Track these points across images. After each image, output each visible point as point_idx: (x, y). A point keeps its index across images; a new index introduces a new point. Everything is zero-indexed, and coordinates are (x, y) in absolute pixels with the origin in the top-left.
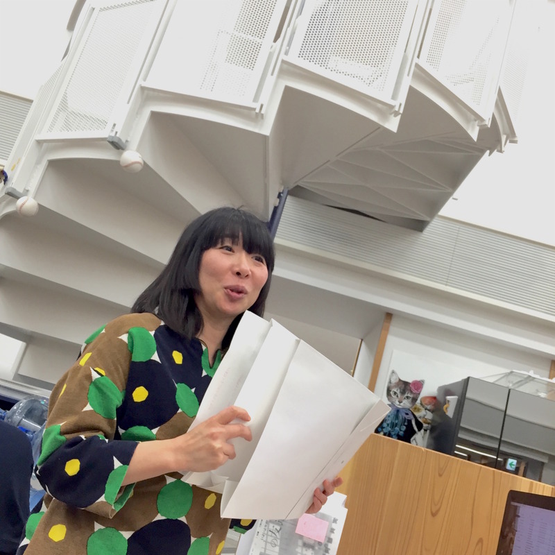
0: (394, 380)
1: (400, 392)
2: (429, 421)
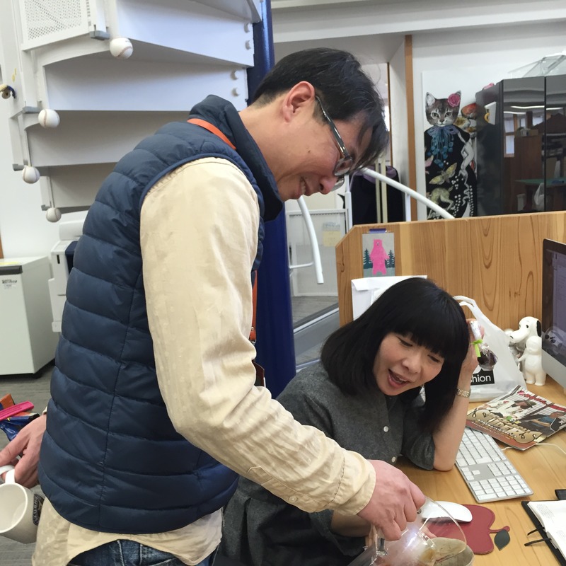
0: (431, 102)
1: (440, 111)
2: (475, 129)
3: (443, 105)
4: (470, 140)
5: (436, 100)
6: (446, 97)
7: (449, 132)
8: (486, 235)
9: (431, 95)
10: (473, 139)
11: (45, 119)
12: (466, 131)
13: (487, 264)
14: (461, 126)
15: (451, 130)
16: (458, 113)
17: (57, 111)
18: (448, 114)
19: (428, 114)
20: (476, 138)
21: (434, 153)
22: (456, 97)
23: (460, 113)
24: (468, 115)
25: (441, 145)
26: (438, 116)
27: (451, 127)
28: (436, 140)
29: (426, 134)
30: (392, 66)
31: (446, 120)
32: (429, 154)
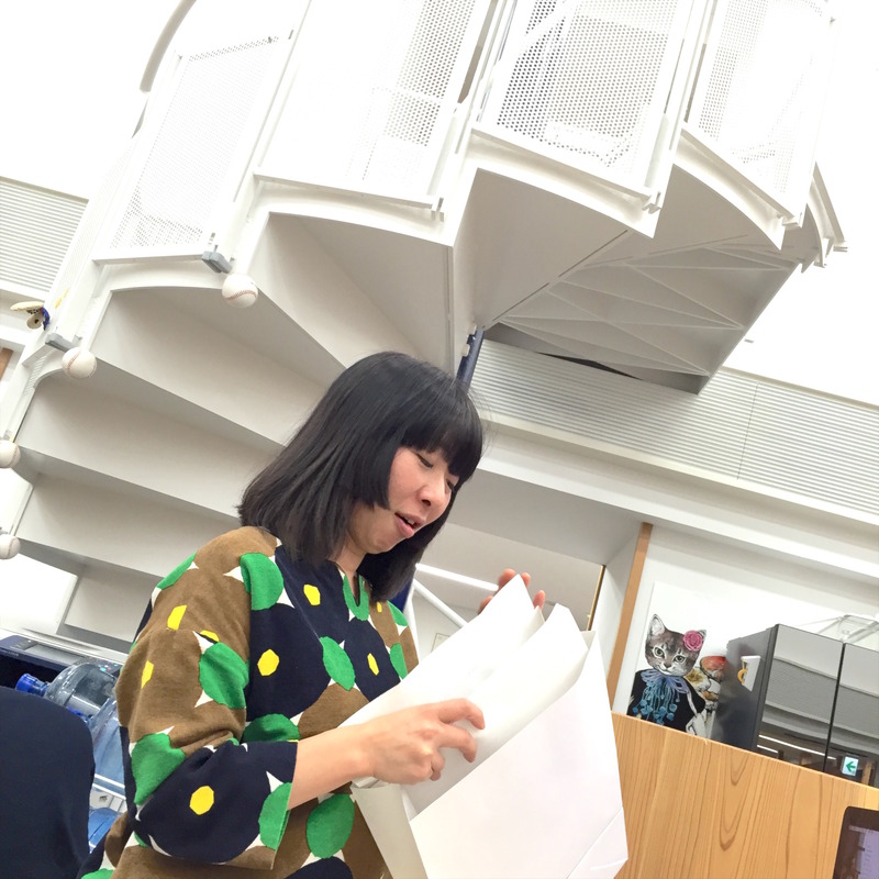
0: (657, 631)
1: (667, 649)
2: (715, 696)
3: (675, 642)
4: (705, 712)
5: (666, 630)
8: (734, 784)
9: (660, 620)
10: (709, 711)
11: (71, 362)
12: (701, 695)
14: (695, 685)
15: (679, 685)
16: (694, 662)
18: (679, 658)
19: (648, 647)
20: (714, 712)
21: (644, 711)
22: (697, 638)
23: (697, 664)
24: (710, 672)
25: (657, 703)
26: (663, 656)
27: (680, 680)
28: (652, 692)
29: (638, 676)
31: (674, 665)
32: (635, 710)
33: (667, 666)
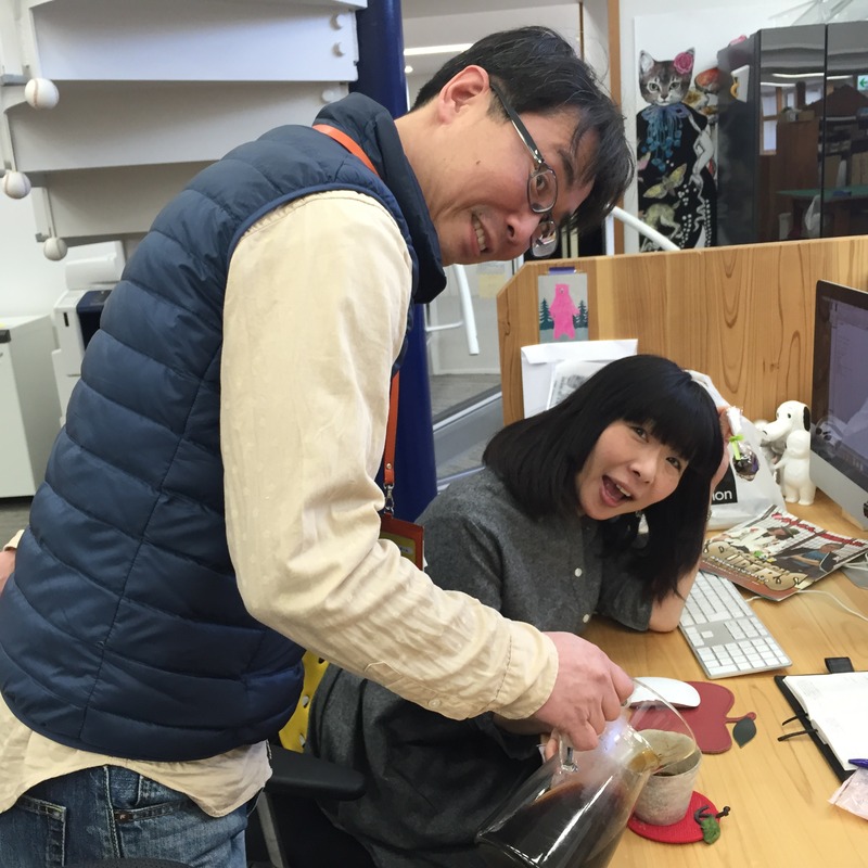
0: (647, 67)
1: (661, 81)
2: (715, 109)
3: (667, 71)
4: (708, 127)
5: (656, 63)
6: (671, 57)
7: (675, 114)
8: (729, 276)
9: (647, 55)
10: (712, 125)
11: (36, 95)
12: (702, 112)
13: (729, 321)
14: (693, 105)
15: (679, 111)
16: (689, 84)
17: (55, 82)
18: (674, 85)
19: (643, 86)
20: (717, 125)
21: (652, 148)
22: (687, 58)
23: (692, 84)
24: (705, 87)
25: (662, 136)
26: (658, 89)
27: (678, 107)
28: (655, 128)
29: (639, 117)
30: (588, 9)
31: (670, 94)
32: (644, 149)
33: (664, 97)
